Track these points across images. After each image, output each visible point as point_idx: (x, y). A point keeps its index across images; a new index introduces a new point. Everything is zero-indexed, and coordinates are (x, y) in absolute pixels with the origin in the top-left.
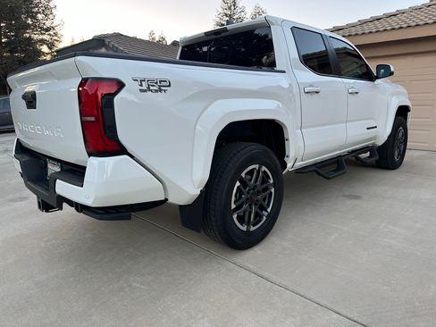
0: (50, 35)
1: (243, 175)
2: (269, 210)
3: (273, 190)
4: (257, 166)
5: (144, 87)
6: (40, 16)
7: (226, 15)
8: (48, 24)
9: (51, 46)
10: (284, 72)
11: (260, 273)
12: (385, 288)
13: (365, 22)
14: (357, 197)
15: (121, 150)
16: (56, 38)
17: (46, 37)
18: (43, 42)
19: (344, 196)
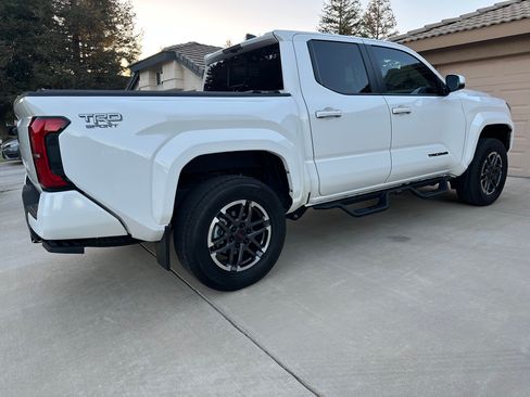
0: (129, 47)
1: (223, 211)
2: (264, 250)
3: (269, 228)
4: (244, 202)
5: (92, 123)
6: (119, 27)
7: (335, 8)
8: (127, 34)
9: (130, 59)
10: (289, 95)
11: (230, 316)
12: (351, 342)
13: (486, 11)
14: (404, 239)
15: (70, 186)
16: (135, 50)
17: (125, 50)
18: (122, 55)
19: (390, 237)
